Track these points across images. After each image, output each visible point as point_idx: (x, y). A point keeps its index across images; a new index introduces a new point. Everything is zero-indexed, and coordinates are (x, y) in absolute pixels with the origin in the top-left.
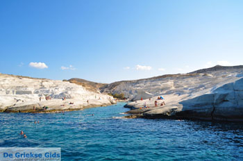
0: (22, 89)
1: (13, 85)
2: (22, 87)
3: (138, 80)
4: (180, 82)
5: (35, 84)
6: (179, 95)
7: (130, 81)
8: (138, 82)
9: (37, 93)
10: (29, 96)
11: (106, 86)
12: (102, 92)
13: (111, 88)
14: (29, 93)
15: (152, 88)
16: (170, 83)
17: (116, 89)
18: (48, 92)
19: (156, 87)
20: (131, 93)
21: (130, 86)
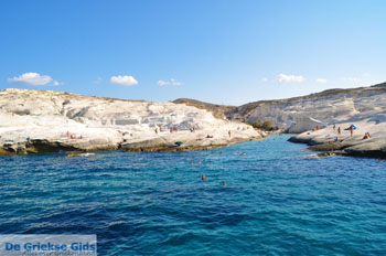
0: (123, 117)
1: (109, 111)
2: (123, 113)
3: (290, 100)
4: (365, 102)
5: (139, 109)
6: (378, 122)
7: (277, 102)
8: (290, 102)
9: (146, 122)
10: (137, 126)
11: (236, 110)
12: (230, 118)
13: (245, 113)
14: (135, 122)
15: (318, 111)
16: (348, 103)
17: (254, 113)
18: (161, 120)
19: (325, 110)
20: (280, 119)
21: (278, 110)
